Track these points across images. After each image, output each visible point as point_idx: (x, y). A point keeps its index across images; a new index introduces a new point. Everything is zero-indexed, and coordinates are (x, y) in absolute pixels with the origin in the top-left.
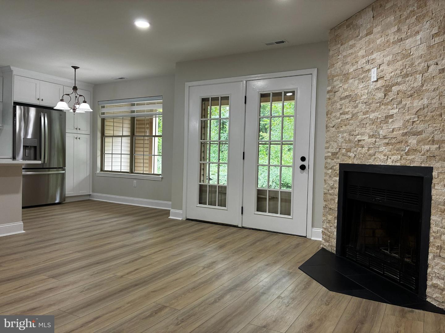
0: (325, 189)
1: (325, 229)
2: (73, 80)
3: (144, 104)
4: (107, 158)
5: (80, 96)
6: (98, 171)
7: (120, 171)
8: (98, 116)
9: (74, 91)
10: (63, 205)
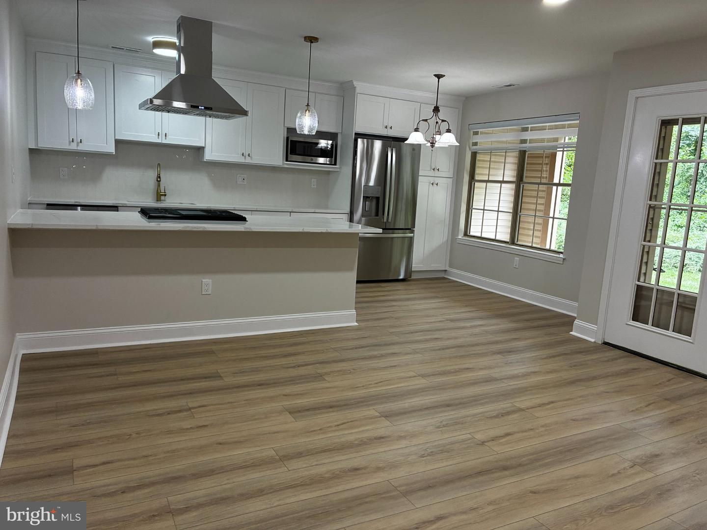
2: (434, 93)
3: (543, 129)
4: (476, 216)
5: (443, 121)
6: (461, 236)
7: (494, 238)
8: (468, 149)
9: (435, 114)
10: (409, 283)
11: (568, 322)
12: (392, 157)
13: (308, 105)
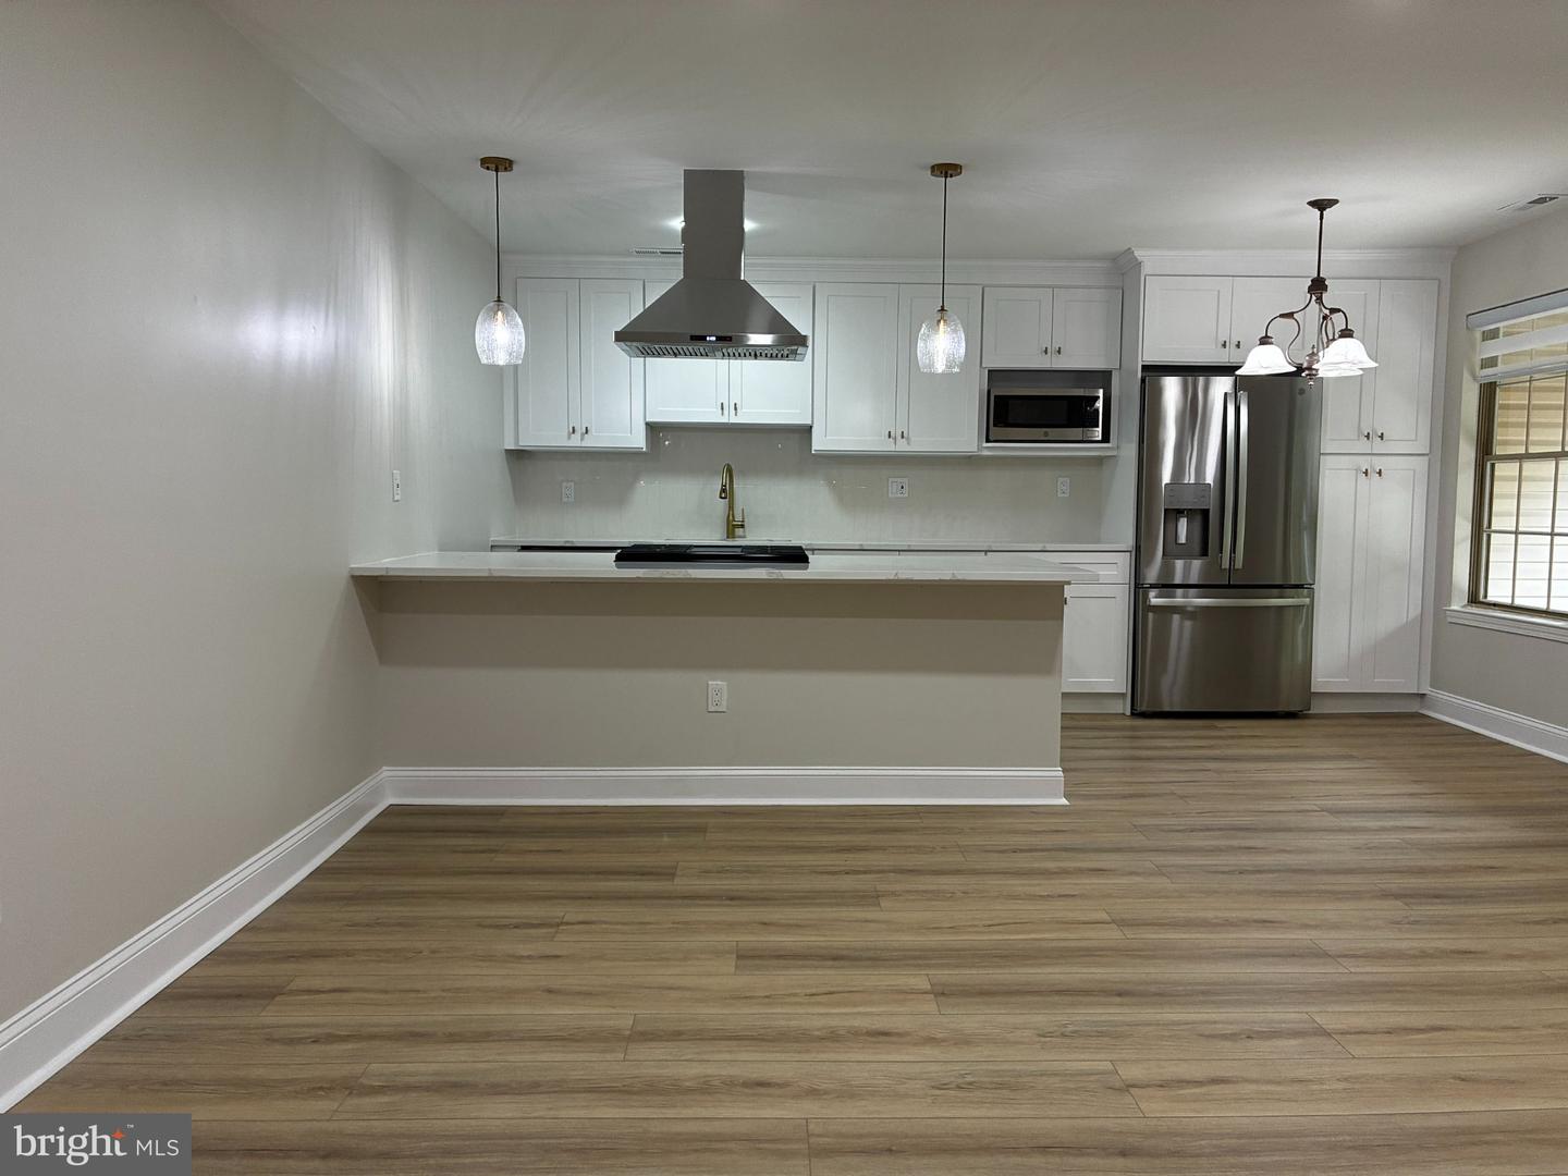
5: (1333, 311)
6: (1458, 603)
7: (1544, 606)
8: (1466, 376)
9: (1314, 298)
12: (1238, 414)
13: (943, 309)
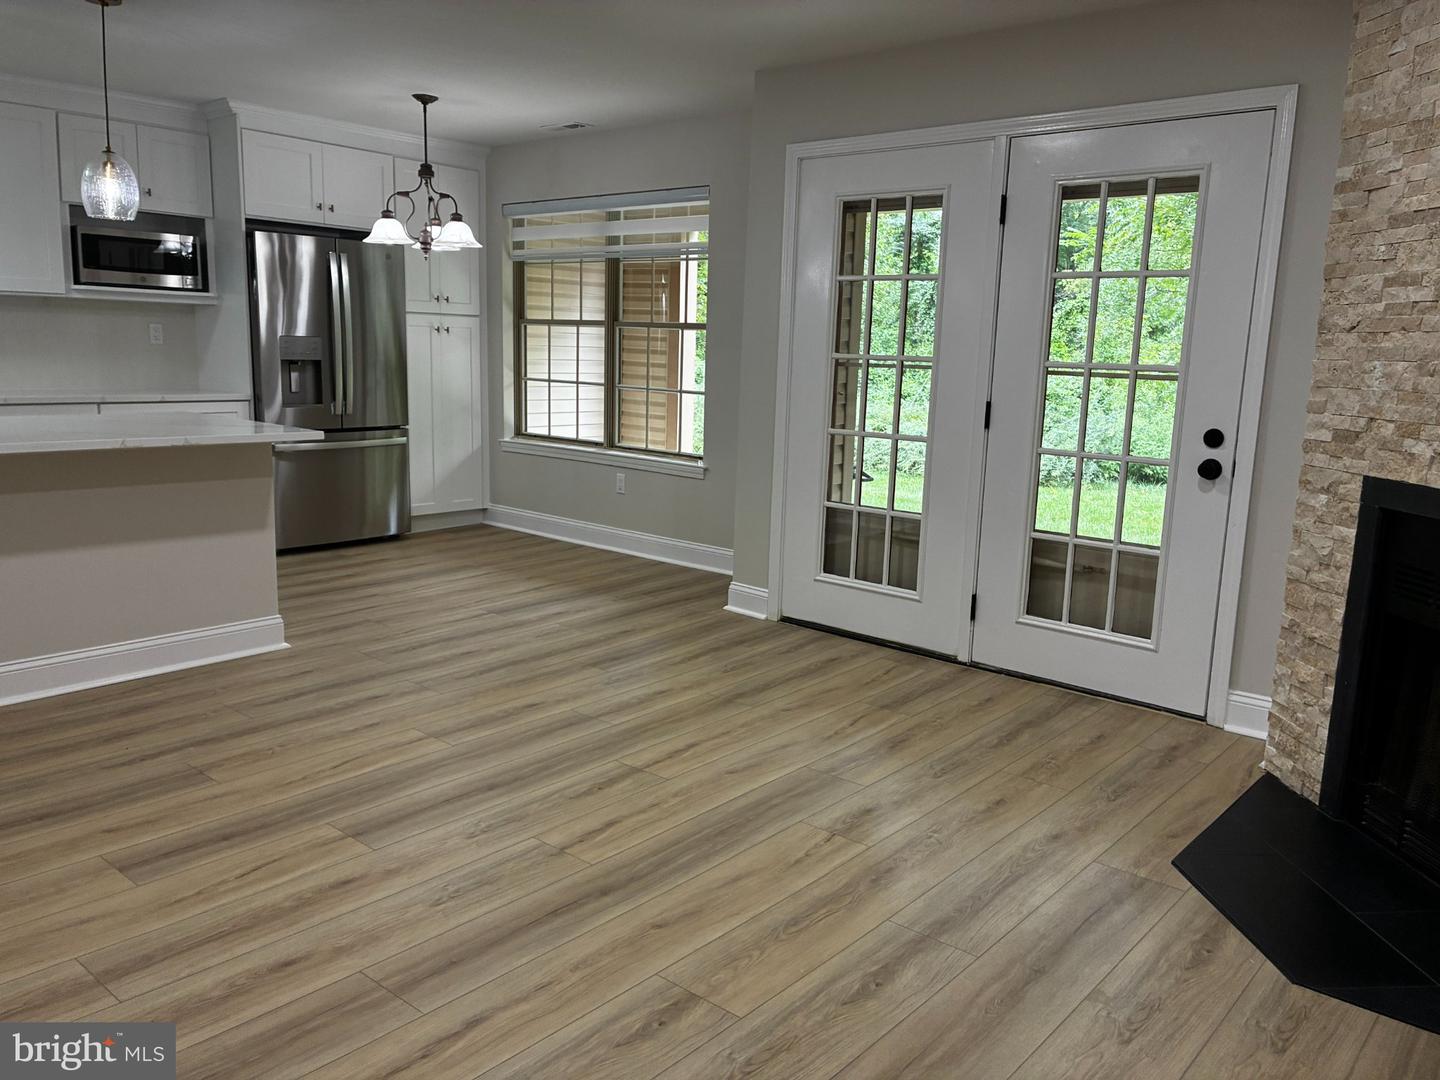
0: (1293, 561)
1: (1283, 708)
2: (420, 134)
3: (647, 215)
4: (535, 393)
5: (443, 196)
6: (508, 436)
7: (574, 436)
8: (504, 255)
9: (424, 182)
10: (407, 542)
11: (718, 587)
12: (340, 274)
13: (108, 151)
